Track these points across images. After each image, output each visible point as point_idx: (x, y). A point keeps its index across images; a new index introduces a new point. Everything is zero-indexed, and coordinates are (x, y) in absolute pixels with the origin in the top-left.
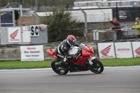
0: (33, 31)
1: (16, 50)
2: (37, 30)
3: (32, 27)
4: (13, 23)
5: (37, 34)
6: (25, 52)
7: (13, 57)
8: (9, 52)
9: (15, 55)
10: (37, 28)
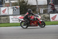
0: (14, 9)
1: (7, 18)
2: (16, 9)
3: (13, 7)
4: (4, 6)
5: (15, 10)
6: (12, 19)
7: (6, 21)
8: (4, 19)
9: (6, 20)
10: (15, 7)
